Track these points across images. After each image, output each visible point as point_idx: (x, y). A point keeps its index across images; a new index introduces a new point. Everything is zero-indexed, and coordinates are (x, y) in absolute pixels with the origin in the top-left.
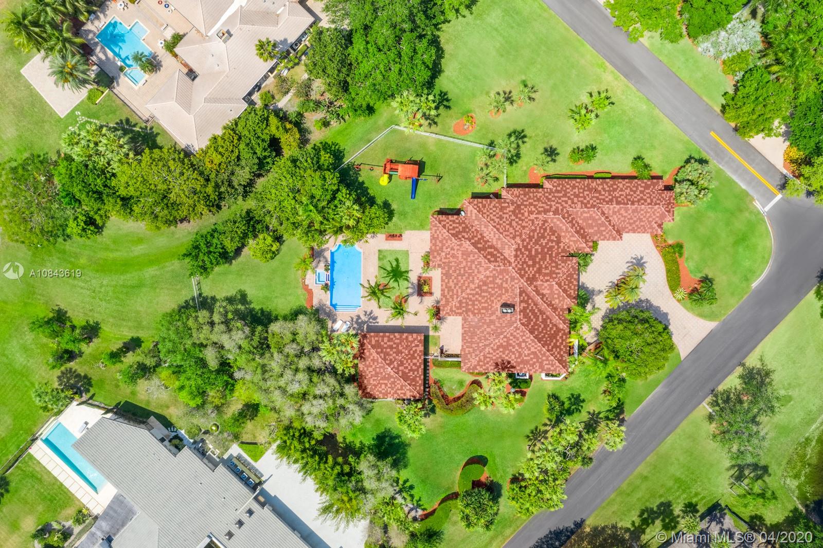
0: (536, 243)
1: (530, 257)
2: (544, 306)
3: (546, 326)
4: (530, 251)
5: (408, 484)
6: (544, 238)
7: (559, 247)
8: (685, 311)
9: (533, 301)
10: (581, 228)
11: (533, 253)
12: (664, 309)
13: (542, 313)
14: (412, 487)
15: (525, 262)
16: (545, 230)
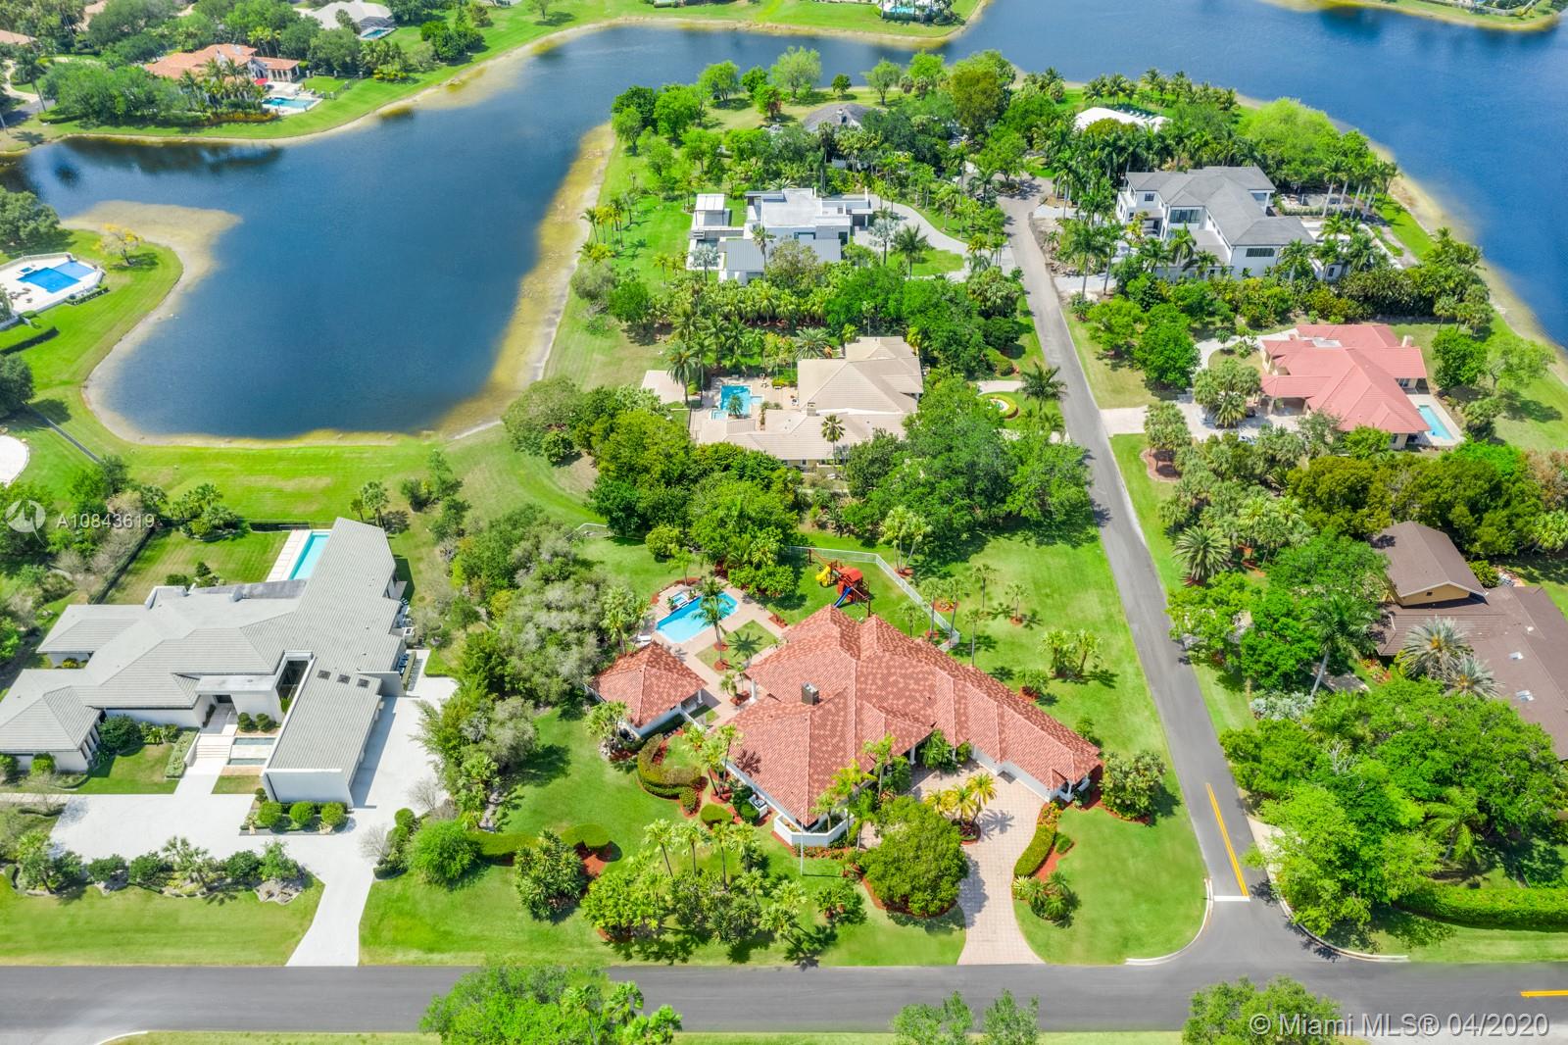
0: (904, 676)
1: (885, 678)
2: (851, 734)
3: (833, 753)
4: (890, 674)
5: (517, 801)
6: (917, 682)
7: (924, 708)
8: (1013, 914)
9: (845, 716)
10: (965, 714)
11: (891, 679)
12: (988, 890)
13: (843, 737)
14: (516, 807)
15: (875, 675)
16: (926, 679)
